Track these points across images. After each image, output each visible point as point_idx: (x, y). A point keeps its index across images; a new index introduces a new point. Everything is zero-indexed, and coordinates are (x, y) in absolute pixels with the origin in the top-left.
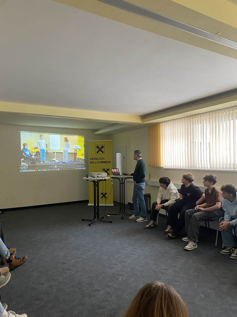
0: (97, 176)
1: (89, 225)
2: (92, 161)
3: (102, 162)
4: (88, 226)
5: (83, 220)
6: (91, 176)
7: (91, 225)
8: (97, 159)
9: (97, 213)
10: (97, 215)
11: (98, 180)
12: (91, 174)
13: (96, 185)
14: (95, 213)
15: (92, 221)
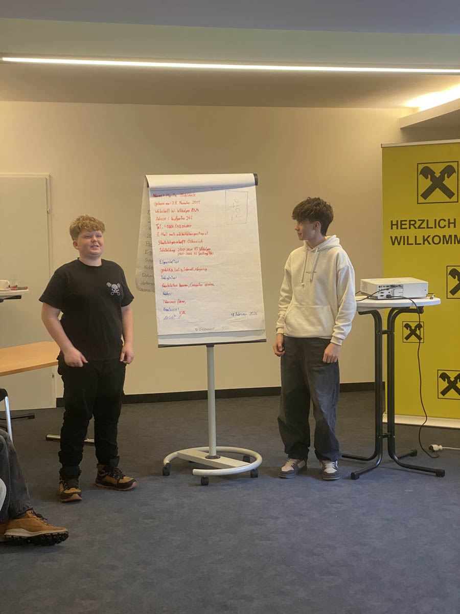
0: (386, 293)
1: (354, 477)
2: (399, 233)
3: (444, 236)
4: (348, 478)
6: (364, 294)
7: (360, 477)
8: (423, 224)
9: (385, 436)
10: (385, 440)
11: (393, 309)
12: (365, 283)
13: (385, 327)
14: (378, 434)
15: (364, 463)
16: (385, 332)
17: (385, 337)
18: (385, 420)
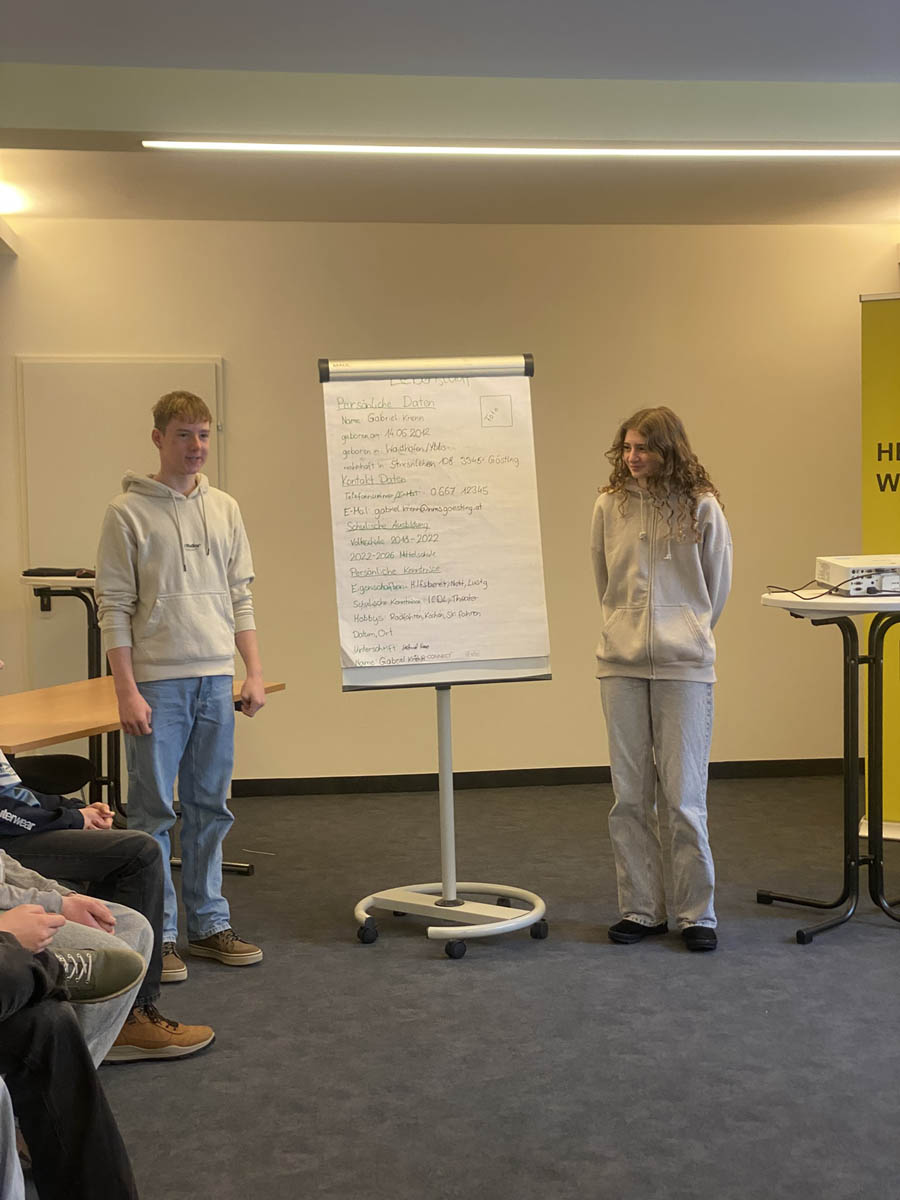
0: (866, 583)
1: (802, 938)
2: (893, 467)
4: (791, 941)
5: (764, 899)
6: (822, 585)
7: (816, 938)
9: (864, 862)
10: (864, 869)
11: (880, 615)
12: (825, 565)
13: (863, 650)
14: (849, 857)
15: (823, 914)
16: (863, 660)
17: (864, 669)
18: (864, 832)
